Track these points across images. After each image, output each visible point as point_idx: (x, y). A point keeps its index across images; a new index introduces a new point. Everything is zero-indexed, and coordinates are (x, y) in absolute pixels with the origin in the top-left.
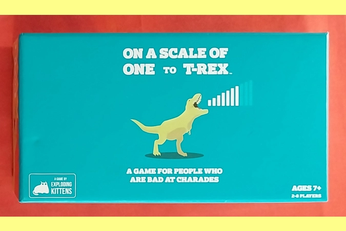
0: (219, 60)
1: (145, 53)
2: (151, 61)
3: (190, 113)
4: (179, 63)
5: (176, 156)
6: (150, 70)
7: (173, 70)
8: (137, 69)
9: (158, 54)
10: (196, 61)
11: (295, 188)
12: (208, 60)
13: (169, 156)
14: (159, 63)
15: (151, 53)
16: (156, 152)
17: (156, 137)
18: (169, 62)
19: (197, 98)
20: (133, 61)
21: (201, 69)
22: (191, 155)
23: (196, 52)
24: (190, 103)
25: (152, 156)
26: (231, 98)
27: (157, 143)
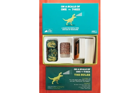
0: (78, 8)
1: (65, 7)
2: (66, 8)
3: (73, 17)
4: (71, 8)
5: (70, 25)
6: (66, 9)
7: (70, 10)
8: (64, 9)
9: (67, 7)
10: (74, 8)
11: (92, 31)
12: (76, 8)
13: (69, 25)
14: (68, 8)
15: (66, 7)
16: (67, 25)
17: (67, 22)
18: (69, 8)
19: (74, 15)
20: (63, 8)
21: (75, 9)
22: (73, 25)
23: (74, 6)
24: (73, 16)
25: (66, 25)
26: (80, 15)
27: (67, 23)
